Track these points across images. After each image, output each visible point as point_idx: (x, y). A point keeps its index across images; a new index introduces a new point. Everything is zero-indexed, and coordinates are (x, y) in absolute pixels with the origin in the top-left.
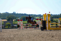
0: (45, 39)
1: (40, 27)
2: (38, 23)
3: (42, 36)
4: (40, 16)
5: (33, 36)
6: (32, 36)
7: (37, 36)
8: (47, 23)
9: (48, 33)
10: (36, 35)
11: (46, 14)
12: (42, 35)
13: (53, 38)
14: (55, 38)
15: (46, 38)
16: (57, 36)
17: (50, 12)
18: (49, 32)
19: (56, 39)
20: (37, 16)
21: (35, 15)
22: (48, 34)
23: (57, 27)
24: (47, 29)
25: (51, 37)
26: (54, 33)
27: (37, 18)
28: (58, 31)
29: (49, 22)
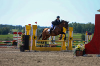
0: (26, 65)
1: (18, 46)
2: (16, 39)
3: (21, 60)
4: (20, 27)
5: (7, 60)
6: (4, 60)
7: (13, 60)
8: (31, 40)
9: (32, 55)
10: (12, 58)
11: (30, 25)
12: (21, 58)
13: (39, 64)
14: (42, 64)
15: (27, 63)
16: (45, 61)
17: (36, 23)
18: (34, 53)
19: (44, 64)
20: (14, 27)
21: (11, 26)
22: (31, 57)
23: (46, 46)
24: (31, 49)
25: (36, 62)
26: (41, 55)
27: (14, 31)
28: (47, 53)
29: (35, 38)
